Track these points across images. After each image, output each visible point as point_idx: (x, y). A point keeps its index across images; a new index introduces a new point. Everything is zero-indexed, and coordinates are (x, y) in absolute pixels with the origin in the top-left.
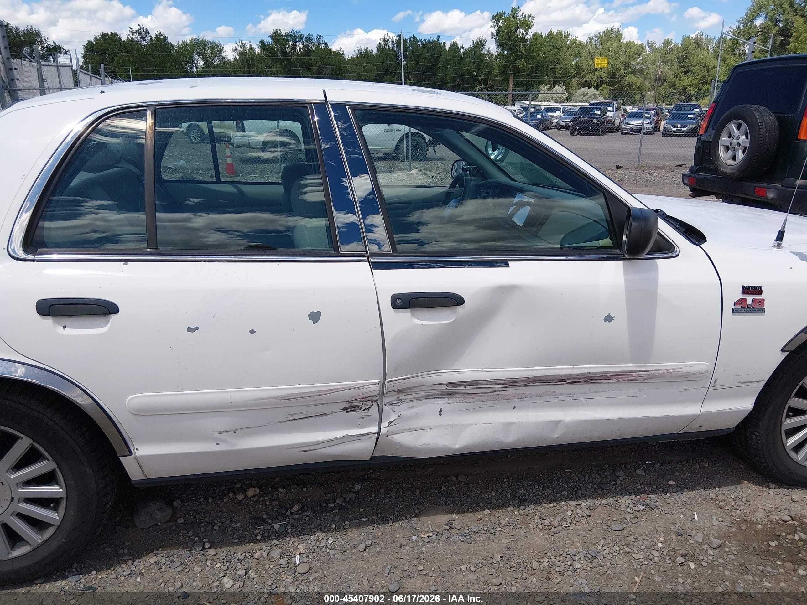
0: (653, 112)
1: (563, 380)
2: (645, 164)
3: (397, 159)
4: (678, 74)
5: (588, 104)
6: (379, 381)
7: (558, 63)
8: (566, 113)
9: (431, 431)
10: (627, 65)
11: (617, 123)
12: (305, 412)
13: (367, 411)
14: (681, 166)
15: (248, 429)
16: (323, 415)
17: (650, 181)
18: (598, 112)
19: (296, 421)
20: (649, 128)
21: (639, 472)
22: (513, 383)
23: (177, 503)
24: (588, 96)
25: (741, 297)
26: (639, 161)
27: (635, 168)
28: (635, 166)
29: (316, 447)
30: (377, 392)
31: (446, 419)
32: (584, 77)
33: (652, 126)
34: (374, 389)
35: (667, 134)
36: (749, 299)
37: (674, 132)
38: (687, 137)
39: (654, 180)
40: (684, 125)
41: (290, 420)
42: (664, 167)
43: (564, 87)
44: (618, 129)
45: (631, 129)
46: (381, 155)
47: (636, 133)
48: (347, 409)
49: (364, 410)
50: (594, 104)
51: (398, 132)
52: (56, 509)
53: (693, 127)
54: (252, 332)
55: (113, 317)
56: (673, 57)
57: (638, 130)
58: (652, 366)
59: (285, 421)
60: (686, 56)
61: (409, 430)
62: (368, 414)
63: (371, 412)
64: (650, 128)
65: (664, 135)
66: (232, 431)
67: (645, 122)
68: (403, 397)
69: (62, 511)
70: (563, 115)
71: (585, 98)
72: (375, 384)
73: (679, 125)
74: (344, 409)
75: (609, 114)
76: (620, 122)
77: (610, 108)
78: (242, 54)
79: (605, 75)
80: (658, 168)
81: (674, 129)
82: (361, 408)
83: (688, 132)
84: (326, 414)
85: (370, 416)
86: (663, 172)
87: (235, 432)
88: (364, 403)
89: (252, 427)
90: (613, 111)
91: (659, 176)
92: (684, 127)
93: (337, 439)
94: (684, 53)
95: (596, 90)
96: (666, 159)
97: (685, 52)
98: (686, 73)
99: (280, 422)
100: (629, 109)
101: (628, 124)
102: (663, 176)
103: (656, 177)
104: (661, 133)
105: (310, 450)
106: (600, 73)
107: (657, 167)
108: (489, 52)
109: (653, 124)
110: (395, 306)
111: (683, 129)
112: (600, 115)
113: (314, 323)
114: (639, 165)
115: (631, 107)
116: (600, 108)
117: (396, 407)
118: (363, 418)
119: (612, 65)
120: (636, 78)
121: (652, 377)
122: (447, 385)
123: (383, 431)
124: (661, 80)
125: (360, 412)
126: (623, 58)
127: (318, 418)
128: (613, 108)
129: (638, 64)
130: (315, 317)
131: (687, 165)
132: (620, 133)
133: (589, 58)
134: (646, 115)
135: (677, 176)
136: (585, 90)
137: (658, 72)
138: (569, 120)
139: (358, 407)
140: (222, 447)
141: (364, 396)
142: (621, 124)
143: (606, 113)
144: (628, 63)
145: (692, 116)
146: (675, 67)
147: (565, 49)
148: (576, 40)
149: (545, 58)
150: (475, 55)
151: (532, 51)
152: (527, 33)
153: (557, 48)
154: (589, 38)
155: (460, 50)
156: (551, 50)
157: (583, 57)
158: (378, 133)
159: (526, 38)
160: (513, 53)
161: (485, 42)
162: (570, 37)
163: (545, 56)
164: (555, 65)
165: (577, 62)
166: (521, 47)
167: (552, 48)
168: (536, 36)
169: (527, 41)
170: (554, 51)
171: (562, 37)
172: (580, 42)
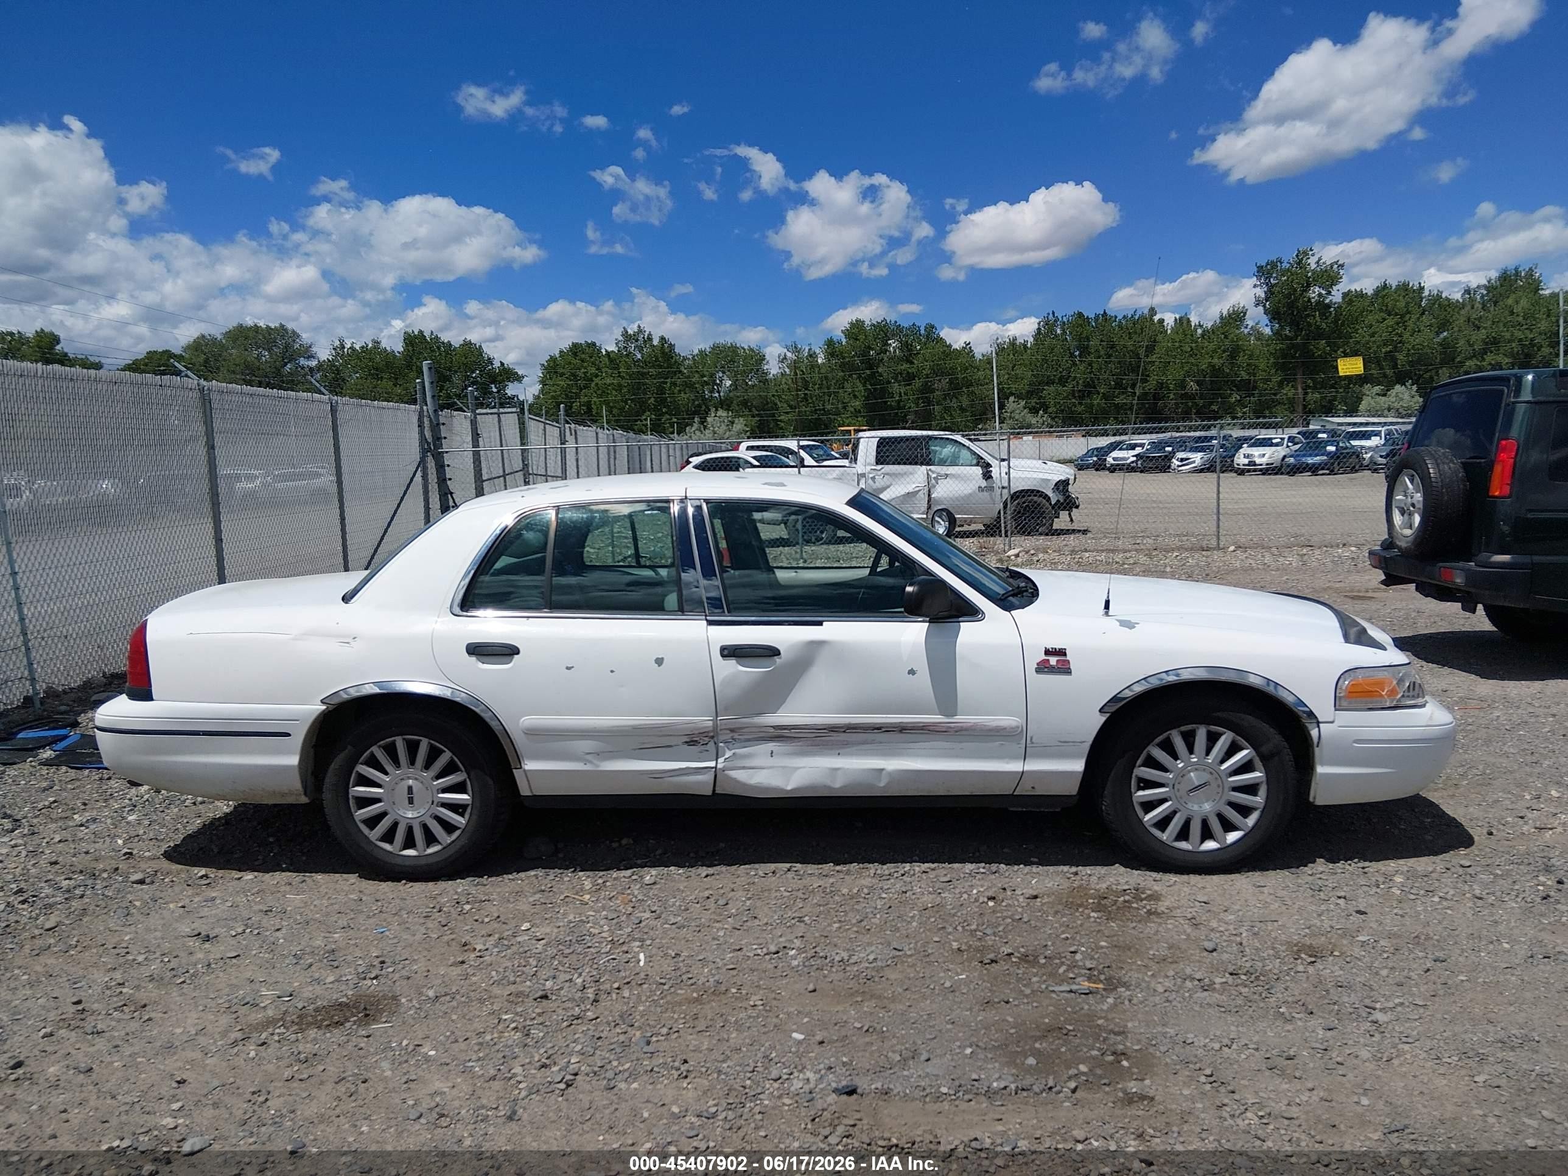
1: (878, 728)
6: (712, 718)
7: (1400, 342)
9: (765, 771)
12: (654, 743)
13: (705, 746)
16: (668, 746)
19: (646, 749)
21: (1006, 850)
22: (833, 729)
23: (560, 845)
25: (1044, 657)
29: (663, 775)
30: (712, 729)
31: (777, 761)
34: (708, 726)
36: (1053, 660)
41: (642, 749)
43: (1415, 388)
48: (687, 743)
49: (702, 745)
51: (1002, 491)
52: (462, 815)
54: (612, 671)
55: (516, 656)
58: (958, 718)
59: (638, 749)
61: (744, 768)
62: (706, 749)
63: (708, 747)
66: (596, 753)
68: (736, 736)
69: (467, 816)
72: (709, 720)
78: (795, 365)
82: (699, 743)
84: (671, 746)
85: (708, 751)
87: (598, 755)
88: (701, 738)
93: (680, 769)
99: (634, 749)
105: (659, 778)
108: (1254, 331)
110: (723, 656)
113: (659, 667)
117: (730, 745)
118: (702, 753)
121: (961, 729)
122: (773, 727)
123: (719, 766)
125: (698, 747)
127: (664, 749)
130: (659, 661)
139: (696, 741)
140: (588, 767)
141: (701, 732)
147: (1414, 317)
148: (1439, 296)
149: (1372, 335)
150: (1226, 337)
151: (1343, 324)
152: (1329, 293)
153: (1396, 314)
154: (1467, 291)
155: (1196, 330)
156: (1384, 319)
157: (1456, 329)
158: (966, 492)
159: (1327, 301)
160: (1302, 330)
161: (1245, 314)
162: (1426, 293)
163: (1371, 331)
164: (1396, 347)
165: (1445, 338)
166: (1318, 319)
167: (1385, 316)
168: (1350, 297)
169: (1328, 306)
170: (1390, 321)
171: (1409, 293)
172: (1447, 299)
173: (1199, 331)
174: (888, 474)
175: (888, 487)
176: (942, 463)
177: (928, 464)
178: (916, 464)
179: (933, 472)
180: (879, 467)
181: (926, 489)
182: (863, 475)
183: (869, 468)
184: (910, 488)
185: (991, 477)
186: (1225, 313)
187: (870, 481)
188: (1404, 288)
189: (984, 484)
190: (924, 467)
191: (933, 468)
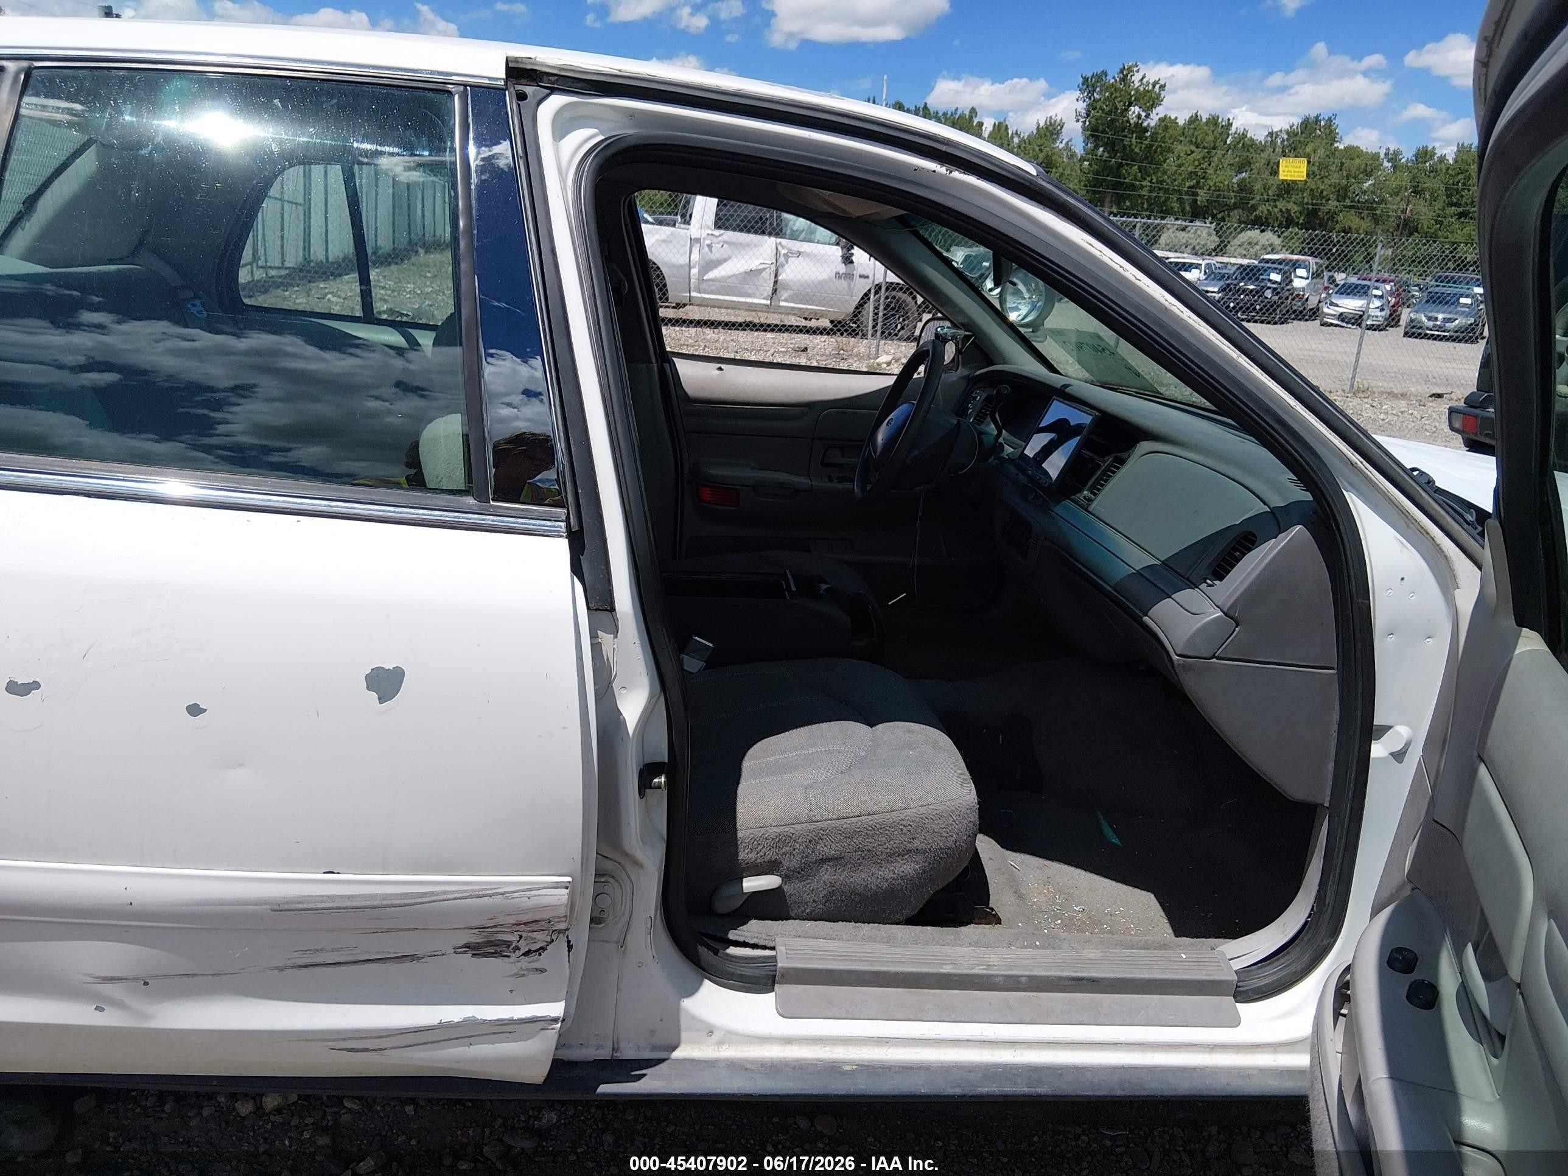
0: (1388, 287)
2: (1366, 385)
3: (853, 333)
4: (1445, 217)
5: (1256, 262)
6: (569, 879)
7: (1203, 178)
8: (1212, 274)
10: (1342, 193)
11: (1313, 302)
12: (352, 949)
13: (534, 957)
14: (1440, 396)
15: (185, 979)
16: (403, 958)
17: (1374, 420)
18: (1275, 277)
19: (324, 969)
20: (1377, 317)
24: (1258, 247)
26: (1354, 377)
27: (1344, 391)
28: (1345, 388)
29: (383, 1043)
30: (562, 911)
32: (1254, 208)
33: (1383, 313)
34: (552, 901)
35: (1414, 332)
37: (1428, 329)
38: (1454, 340)
39: (1383, 420)
40: (1449, 316)
41: (306, 966)
42: (1403, 396)
43: (1213, 226)
44: (1314, 314)
45: (1341, 317)
46: (825, 323)
47: (1350, 326)
48: (476, 950)
49: (527, 953)
50: (1267, 261)
51: (862, 280)
53: (1469, 322)
54: (195, 710)
56: (1436, 184)
57: (1356, 320)
59: (292, 967)
60: (1464, 184)
62: (538, 965)
63: (545, 960)
64: (1380, 319)
65: (1406, 334)
66: (135, 979)
67: (1371, 306)
70: (1204, 277)
71: (1252, 251)
72: (557, 886)
73: (1440, 316)
74: (467, 946)
75: (1298, 283)
76: (1320, 302)
77: (1301, 272)
79: (1296, 208)
80: (1392, 395)
81: (1431, 324)
82: (517, 948)
83: (1456, 332)
84: (413, 958)
85: (542, 971)
86: (1403, 403)
87: (146, 984)
88: (524, 934)
89: (195, 975)
90: (1307, 278)
91: (1394, 412)
92: (1449, 320)
93: (442, 1026)
94: (1459, 177)
95: (1275, 237)
96: (1410, 380)
97: (1461, 176)
98: (1461, 215)
99: (277, 968)
100: (1340, 277)
101: (1337, 306)
102: (1402, 412)
103: (1386, 413)
104: (1401, 331)
105: (366, 1050)
106: (1287, 204)
107: (1389, 394)
108: (1067, 147)
109: (1387, 312)
111: (1447, 324)
112: (1280, 284)
113: (381, 700)
114: (1352, 386)
115: (1343, 275)
116: (1280, 270)
118: (523, 975)
119: (1312, 190)
120: (1357, 220)
124: (1409, 227)
125: (512, 959)
126: (1334, 179)
127: (389, 966)
128: (1308, 272)
129: (1365, 192)
130: (385, 683)
131: (1453, 396)
132: (1318, 322)
133: (1267, 173)
134: (1376, 292)
135: (1431, 416)
136: (1254, 234)
137: (1404, 211)
138: (1216, 289)
139: (507, 944)
140: (110, 1019)
141: (525, 918)
142: (1320, 305)
143: (1291, 281)
144: (1346, 189)
145: (1469, 301)
146: (1438, 205)
147: (1220, 153)
148: (1244, 135)
149: (1180, 166)
150: (1041, 150)
151: (1155, 152)
152: (1147, 116)
153: (1204, 148)
154: (1271, 134)
155: (1012, 137)
156: (1192, 152)
157: (1255, 171)
158: (821, 278)
159: (1145, 124)
160: (1117, 151)
161: (1062, 127)
162: (1233, 130)
163: (1179, 162)
164: (1198, 183)
165: (1244, 179)
166: (1134, 141)
167: (1193, 148)
168: (1166, 123)
169: (1146, 130)
170: (1198, 154)
171: (1218, 127)
172: (1251, 139)
173: (1016, 140)
174: (726, 242)
175: (725, 260)
176: (794, 237)
177: (777, 235)
178: (763, 233)
179: (783, 247)
180: (717, 232)
181: (773, 268)
182: (698, 240)
183: (704, 233)
184: (754, 264)
185: (852, 262)
186: (1042, 124)
187: (706, 249)
188: (1214, 121)
189: (842, 269)
190: (773, 239)
191: (783, 241)
